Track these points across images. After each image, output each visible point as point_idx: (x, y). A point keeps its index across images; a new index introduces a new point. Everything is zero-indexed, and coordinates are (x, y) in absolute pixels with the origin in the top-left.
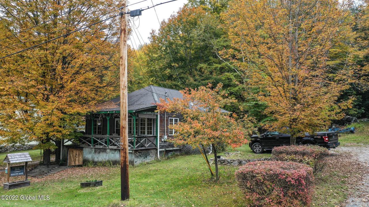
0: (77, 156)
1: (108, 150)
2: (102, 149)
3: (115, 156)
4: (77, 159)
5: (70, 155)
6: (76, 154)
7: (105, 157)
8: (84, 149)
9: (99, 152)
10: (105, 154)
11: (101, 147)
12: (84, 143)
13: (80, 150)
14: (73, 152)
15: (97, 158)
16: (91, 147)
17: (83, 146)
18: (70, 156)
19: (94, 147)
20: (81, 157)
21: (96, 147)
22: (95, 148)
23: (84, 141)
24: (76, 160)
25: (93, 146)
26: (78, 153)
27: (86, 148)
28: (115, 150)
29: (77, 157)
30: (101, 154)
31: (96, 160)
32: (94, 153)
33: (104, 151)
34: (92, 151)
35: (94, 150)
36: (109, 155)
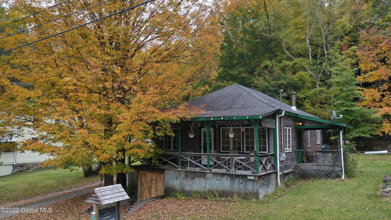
0: (153, 182)
1: (209, 175)
2: (198, 173)
3: (222, 184)
4: (153, 186)
5: (141, 179)
6: (152, 179)
7: (203, 185)
8: (166, 172)
9: (194, 178)
10: (204, 181)
11: (197, 169)
12: (165, 163)
13: (159, 174)
14: (146, 176)
15: (190, 186)
16: (178, 169)
17: (165, 167)
18: (141, 182)
19: (184, 170)
20: (160, 184)
21: (188, 170)
22: (185, 172)
23: (165, 160)
24: (151, 187)
25: (181, 168)
26: (154, 178)
27: (170, 172)
28: (223, 175)
29: (153, 184)
30: (197, 180)
31: (187, 188)
32: (184, 178)
33: (202, 176)
34: (180, 175)
35: (183, 174)
36: (211, 182)
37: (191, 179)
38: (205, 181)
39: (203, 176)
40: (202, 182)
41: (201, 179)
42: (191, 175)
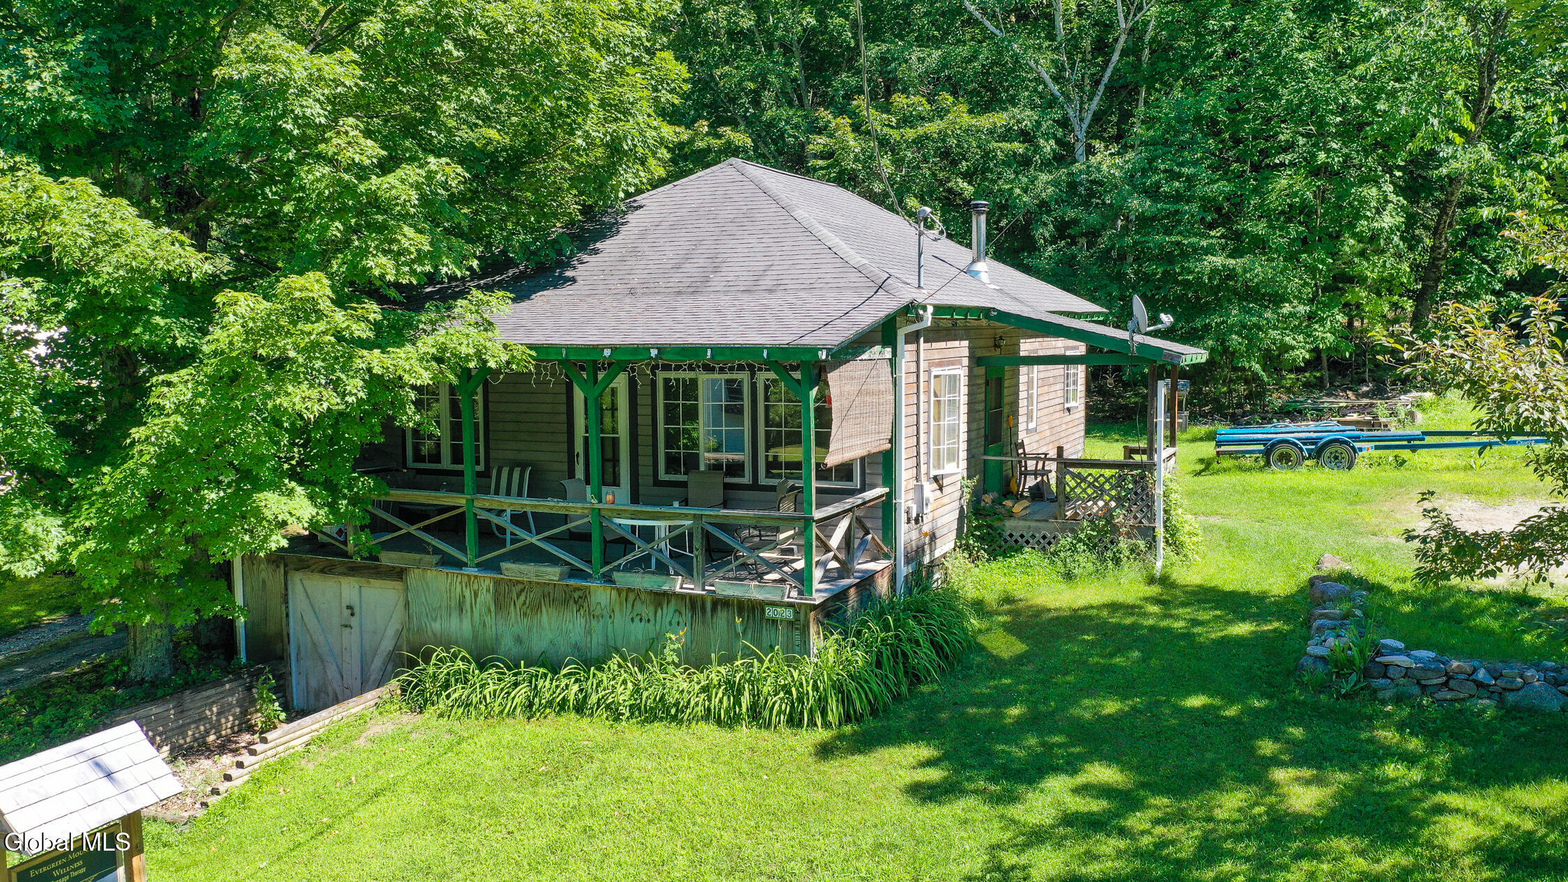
2: (551, 589)
3: (657, 636)
8: (412, 581)
9: (535, 608)
10: (580, 620)
12: (406, 542)
16: (465, 572)
17: (407, 559)
19: (491, 572)
21: (507, 575)
22: (498, 582)
23: (407, 528)
25: (477, 566)
27: (431, 580)
28: (659, 597)
30: (549, 617)
31: (509, 650)
32: (493, 609)
33: (572, 602)
34: (476, 595)
35: (488, 590)
36: (610, 626)
37: (525, 614)
38: (583, 621)
39: (576, 602)
40: (571, 626)
41: (568, 615)
42: (522, 598)
